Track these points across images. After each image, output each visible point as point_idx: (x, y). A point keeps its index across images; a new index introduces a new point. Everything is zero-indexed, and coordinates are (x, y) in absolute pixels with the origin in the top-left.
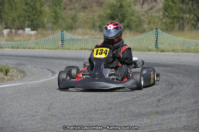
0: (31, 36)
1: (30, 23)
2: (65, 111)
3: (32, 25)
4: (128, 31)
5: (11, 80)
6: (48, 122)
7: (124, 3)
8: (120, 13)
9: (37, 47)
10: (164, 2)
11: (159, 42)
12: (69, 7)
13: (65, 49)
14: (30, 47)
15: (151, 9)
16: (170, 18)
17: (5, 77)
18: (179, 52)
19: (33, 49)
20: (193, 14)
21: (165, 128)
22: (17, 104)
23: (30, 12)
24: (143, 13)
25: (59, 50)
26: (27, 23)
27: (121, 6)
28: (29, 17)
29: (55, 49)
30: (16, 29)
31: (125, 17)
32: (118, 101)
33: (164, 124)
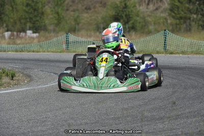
0: (33, 38)
1: (31, 25)
2: (76, 116)
3: (34, 27)
4: (134, 33)
5: (17, 85)
6: (59, 128)
7: (128, 4)
8: (125, 13)
9: (41, 50)
10: (169, 2)
11: (167, 44)
12: (71, 9)
13: (71, 52)
14: (35, 50)
15: (157, 9)
16: (177, 19)
17: (11, 81)
18: (189, 54)
19: (38, 52)
20: (201, 14)
21: (180, 133)
22: (25, 109)
23: (31, 13)
24: (148, 13)
25: (65, 53)
26: (28, 25)
27: (126, 7)
28: (31, 18)
29: (60, 52)
30: (17, 32)
31: (130, 18)
32: (130, 105)
33: (179, 129)
